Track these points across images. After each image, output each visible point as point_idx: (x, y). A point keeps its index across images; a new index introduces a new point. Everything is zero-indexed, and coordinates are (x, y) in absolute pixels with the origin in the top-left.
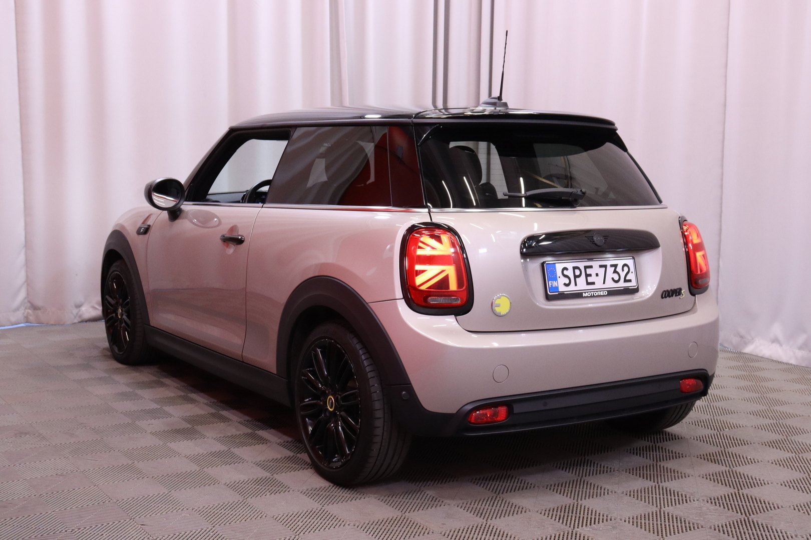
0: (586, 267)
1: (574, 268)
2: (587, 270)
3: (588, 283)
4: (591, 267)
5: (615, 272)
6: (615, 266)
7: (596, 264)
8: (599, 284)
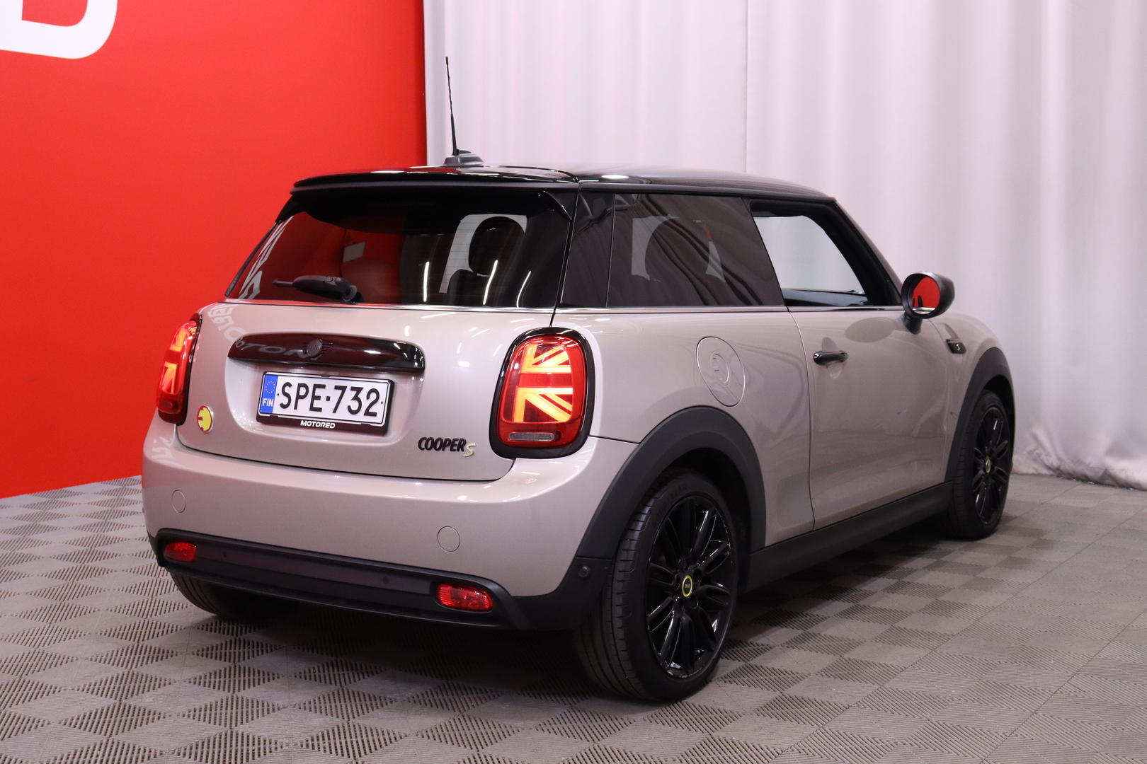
0: (316, 386)
1: (300, 385)
2: (317, 390)
3: (312, 409)
4: (323, 387)
5: (356, 398)
6: (359, 390)
7: (330, 383)
8: (327, 412)
